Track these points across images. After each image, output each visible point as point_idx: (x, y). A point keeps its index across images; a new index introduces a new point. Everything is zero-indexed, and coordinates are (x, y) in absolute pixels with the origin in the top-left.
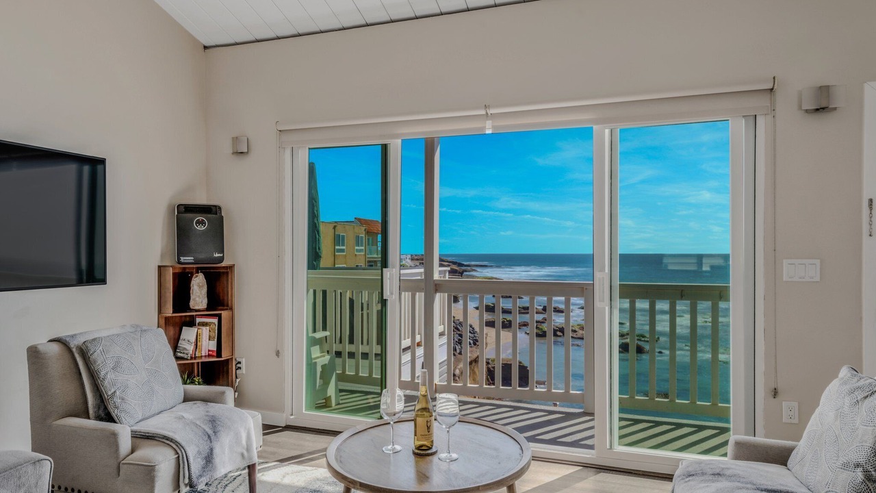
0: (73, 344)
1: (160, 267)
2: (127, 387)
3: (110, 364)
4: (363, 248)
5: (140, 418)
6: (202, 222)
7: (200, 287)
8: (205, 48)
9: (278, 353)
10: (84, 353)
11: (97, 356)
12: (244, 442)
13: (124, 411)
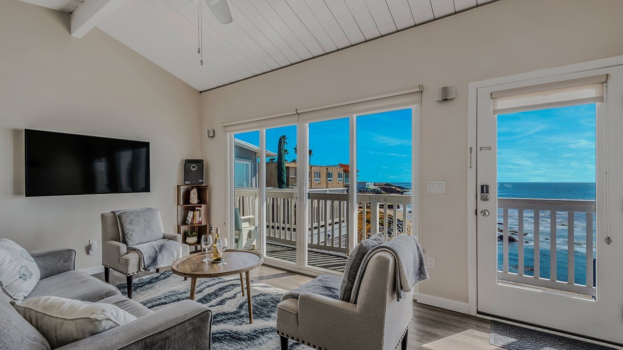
0: (117, 214)
1: (178, 186)
2: (134, 231)
3: (128, 221)
4: (342, 179)
5: (138, 243)
6: (194, 167)
7: (194, 194)
8: (200, 92)
9: (224, 223)
10: (120, 217)
11: (124, 218)
12: (175, 256)
13: (130, 239)
